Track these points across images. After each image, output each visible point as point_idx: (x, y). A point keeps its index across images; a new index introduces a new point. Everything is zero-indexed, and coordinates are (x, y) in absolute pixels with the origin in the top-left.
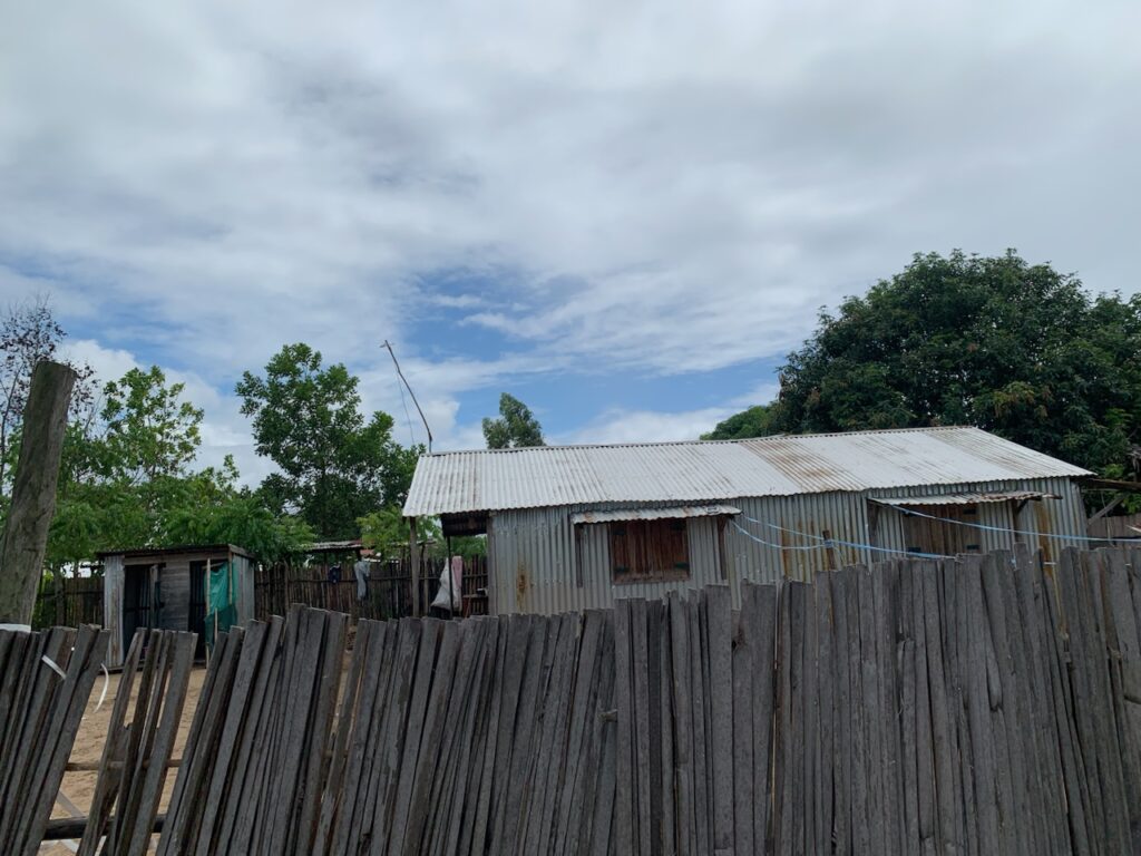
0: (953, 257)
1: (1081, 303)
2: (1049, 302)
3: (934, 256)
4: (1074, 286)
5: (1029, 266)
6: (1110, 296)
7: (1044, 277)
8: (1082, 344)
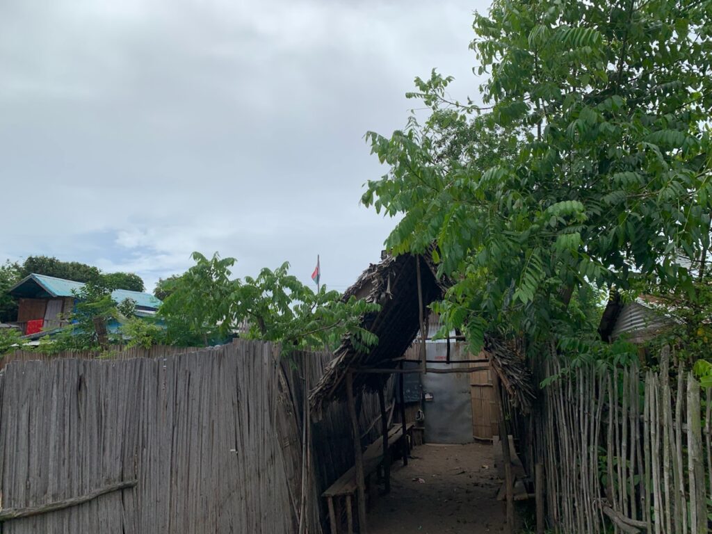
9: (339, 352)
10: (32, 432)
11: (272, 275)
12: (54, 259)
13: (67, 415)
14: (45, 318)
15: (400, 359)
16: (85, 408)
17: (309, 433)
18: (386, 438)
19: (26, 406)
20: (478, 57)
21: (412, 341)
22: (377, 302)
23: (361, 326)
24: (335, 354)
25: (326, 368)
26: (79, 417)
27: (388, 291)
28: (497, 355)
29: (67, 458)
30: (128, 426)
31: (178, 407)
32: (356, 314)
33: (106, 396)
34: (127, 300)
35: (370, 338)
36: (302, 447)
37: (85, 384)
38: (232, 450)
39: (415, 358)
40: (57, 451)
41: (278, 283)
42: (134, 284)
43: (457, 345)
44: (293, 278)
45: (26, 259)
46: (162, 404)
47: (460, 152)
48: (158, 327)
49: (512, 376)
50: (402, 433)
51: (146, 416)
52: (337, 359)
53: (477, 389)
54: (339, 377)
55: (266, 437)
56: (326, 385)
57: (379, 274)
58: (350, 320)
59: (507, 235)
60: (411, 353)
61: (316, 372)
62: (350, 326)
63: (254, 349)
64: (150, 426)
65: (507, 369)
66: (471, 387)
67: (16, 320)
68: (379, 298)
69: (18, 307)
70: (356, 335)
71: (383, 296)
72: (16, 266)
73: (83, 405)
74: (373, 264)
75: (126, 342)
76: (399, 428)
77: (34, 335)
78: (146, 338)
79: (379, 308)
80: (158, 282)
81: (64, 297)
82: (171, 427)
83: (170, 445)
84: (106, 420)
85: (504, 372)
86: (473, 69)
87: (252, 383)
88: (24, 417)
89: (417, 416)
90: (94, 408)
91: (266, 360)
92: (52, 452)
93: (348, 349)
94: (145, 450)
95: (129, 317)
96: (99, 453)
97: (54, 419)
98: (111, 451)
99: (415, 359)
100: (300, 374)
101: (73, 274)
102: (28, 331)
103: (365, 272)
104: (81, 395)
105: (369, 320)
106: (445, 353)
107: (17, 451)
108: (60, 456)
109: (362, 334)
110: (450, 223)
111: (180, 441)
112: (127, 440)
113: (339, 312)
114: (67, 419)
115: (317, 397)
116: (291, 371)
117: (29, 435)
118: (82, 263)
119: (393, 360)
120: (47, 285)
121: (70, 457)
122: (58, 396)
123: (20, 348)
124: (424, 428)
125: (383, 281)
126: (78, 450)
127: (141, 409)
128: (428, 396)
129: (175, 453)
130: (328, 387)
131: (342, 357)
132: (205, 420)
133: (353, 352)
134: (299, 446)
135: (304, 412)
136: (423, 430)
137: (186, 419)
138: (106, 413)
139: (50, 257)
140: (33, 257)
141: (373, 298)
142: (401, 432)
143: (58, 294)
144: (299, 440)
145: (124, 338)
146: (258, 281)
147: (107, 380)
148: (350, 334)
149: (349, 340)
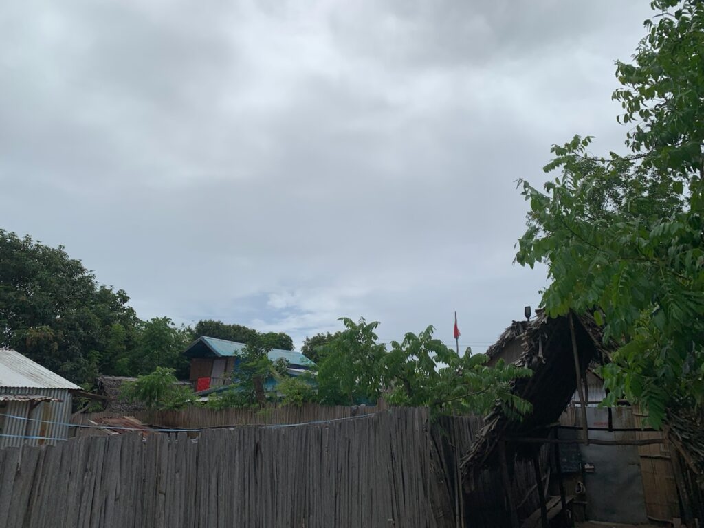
0: (25, 239)
1: (92, 287)
2: (75, 282)
3: (13, 234)
4: (90, 277)
5: (70, 259)
6: (108, 288)
7: (76, 267)
8: (87, 311)
9: (490, 419)
10: (220, 495)
11: (417, 339)
12: (219, 322)
13: (247, 480)
14: (212, 376)
15: (555, 424)
16: (261, 473)
17: (462, 503)
18: (545, 511)
19: (215, 472)
20: (624, 106)
21: (566, 406)
22: (529, 367)
23: (512, 392)
24: (486, 421)
25: (477, 436)
26: (257, 483)
27: (540, 354)
28: (675, 427)
29: (247, 521)
30: (296, 492)
31: (339, 474)
32: (507, 380)
33: (278, 463)
34: (281, 359)
35: (524, 406)
36: (455, 518)
37: (261, 451)
38: (389, 520)
39: (571, 424)
40: (239, 513)
41: (423, 347)
42: (284, 342)
43: (620, 410)
44: (438, 342)
45: (198, 322)
46: (325, 471)
47: (603, 199)
48: (308, 386)
49: (697, 453)
50: (561, 508)
51: (311, 482)
52: (488, 426)
53: (648, 462)
54: (490, 445)
55: (421, 507)
56: (477, 453)
57: (529, 336)
58: (499, 385)
59: (686, 296)
60: (566, 419)
61: (464, 438)
62: (500, 393)
63: (406, 416)
64: (315, 492)
65: (689, 444)
66: (639, 458)
67: (189, 378)
68: (530, 362)
69: (190, 366)
70: (507, 401)
71: (535, 359)
72: (189, 330)
73: (259, 472)
74: (517, 321)
75: (281, 399)
76: (557, 501)
77: (203, 391)
78: (298, 396)
79: (531, 373)
80: (305, 340)
81: (227, 356)
82: (334, 495)
83: (334, 513)
84: (278, 485)
85: (685, 447)
86: (618, 118)
87: (405, 450)
88: (214, 480)
89: (576, 489)
90: (269, 473)
91: (417, 427)
92: (235, 515)
93: (499, 417)
94: (311, 516)
95: (283, 375)
96: (272, 518)
97: (236, 483)
98: (283, 517)
99: (571, 426)
100: (449, 441)
101: (234, 336)
102: (198, 388)
103: (508, 330)
104: (258, 461)
105: (520, 385)
106: (605, 419)
107: (209, 513)
108: (241, 519)
109: (515, 400)
110: (622, 283)
111: (342, 510)
112: (296, 506)
113: (488, 378)
114: (247, 483)
115: (468, 467)
116: (440, 437)
117: (217, 498)
118: (242, 325)
119: (548, 426)
120: (213, 347)
121: (249, 521)
122: (239, 461)
123: (192, 403)
124: (586, 503)
125: (533, 344)
126: (256, 515)
127: (308, 476)
128: (587, 466)
129: (337, 521)
130: (480, 456)
131: (494, 424)
132: (364, 489)
133: (504, 419)
134: (453, 517)
135: (456, 482)
136: (585, 505)
137: (347, 487)
138: (278, 479)
139: (216, 320)
140: (203, 321)
141: (524, 362)
142: (560, 506)
143: (223, 354)
144: (452, 511)
145: (279, 395)
146: (403, 345)
147: (278, 446)
148: (501, 401)
149: (500, 406)
